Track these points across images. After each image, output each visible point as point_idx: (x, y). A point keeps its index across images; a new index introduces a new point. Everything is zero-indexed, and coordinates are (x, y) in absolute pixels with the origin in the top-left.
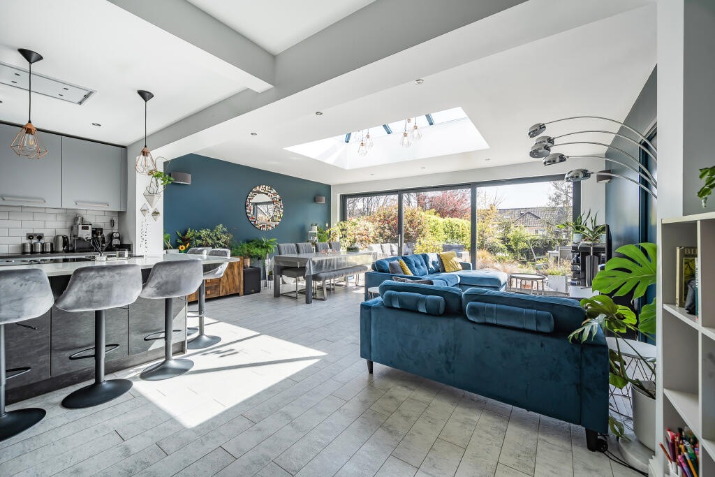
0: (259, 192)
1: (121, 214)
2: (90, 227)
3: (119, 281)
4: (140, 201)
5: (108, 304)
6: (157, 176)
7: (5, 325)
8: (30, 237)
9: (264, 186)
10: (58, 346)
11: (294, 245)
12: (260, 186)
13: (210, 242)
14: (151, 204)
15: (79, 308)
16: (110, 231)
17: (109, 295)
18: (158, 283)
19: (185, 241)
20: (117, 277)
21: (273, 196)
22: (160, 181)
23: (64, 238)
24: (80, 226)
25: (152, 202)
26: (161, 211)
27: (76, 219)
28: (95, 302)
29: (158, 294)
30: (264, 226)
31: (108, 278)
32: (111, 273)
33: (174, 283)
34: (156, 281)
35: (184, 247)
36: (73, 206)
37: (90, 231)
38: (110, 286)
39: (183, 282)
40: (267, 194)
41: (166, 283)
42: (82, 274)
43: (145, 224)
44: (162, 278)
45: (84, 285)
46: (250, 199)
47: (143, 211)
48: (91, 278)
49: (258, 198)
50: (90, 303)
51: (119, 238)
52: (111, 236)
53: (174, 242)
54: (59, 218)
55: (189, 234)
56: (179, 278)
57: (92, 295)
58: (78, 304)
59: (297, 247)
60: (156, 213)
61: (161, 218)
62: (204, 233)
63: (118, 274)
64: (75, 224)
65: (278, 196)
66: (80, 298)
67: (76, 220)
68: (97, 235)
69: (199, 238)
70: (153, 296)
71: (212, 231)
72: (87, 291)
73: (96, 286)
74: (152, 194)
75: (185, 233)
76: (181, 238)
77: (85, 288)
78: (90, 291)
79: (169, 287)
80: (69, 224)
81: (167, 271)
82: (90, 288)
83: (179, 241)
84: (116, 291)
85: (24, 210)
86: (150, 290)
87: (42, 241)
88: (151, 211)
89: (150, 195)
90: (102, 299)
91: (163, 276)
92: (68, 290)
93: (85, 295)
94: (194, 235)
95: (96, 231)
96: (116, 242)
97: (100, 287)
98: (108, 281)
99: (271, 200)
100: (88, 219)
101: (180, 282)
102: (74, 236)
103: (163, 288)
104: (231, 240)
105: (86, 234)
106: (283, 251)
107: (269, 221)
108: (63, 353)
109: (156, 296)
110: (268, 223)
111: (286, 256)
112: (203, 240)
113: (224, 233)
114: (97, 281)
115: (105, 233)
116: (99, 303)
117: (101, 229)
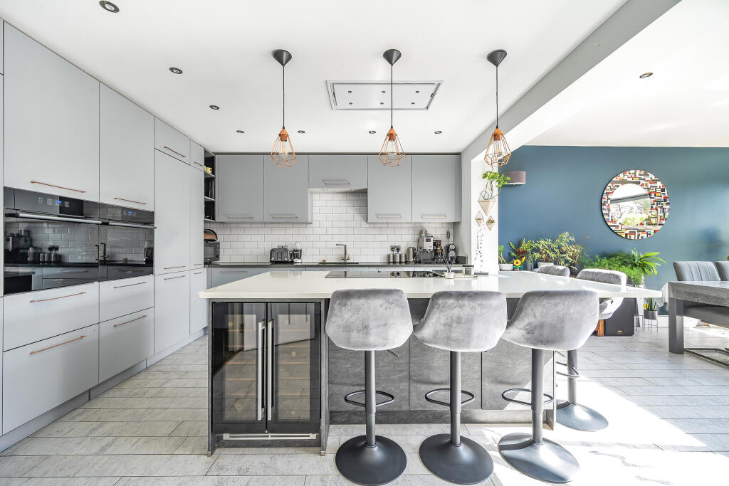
0: (624, 182)
1: (455, 225)
2: (432, 239)
3: (480, 316)
4: (476, 209)
5: (468, 346)
6: (493, 177)
7: (375, 351)
8: (392, 249)
9: (632, 172)
10: (415, 376)
11: (711, 264)
12: (624, 172)
13: (552, 255)
14: (485, 211)
15: (436, 343)
16: (447, 243)
17: (468, 333)
18: (530, 324)
19: (521, 254)
20: (478, 310)
21: (649, 185)
22: (495, 183)
23: (414, 249)
24: (425, 239)
25: (487, 210)
26: (496, 219)
27: (421, 232)
28: (453, 341)
29: (528, 341)
30: (633, 233)
31: (469, 309)
32: (472, 304)
33: (553, 327)
34: (527, 321)
35: (519, 261)
36: (419, 220)
37: (431, 243)
38: (470, 321)
39: (567, 327)
40: (638, 183)
41: (542, 326)
42: (440, 301)
43: (480, 234)
44: (535, 316)
45: (442, 315)
46: (608, 194)
47: (478, 219)
48: (451, 307)
49: (622, 191)
50: (448, 340)
51: (454, 250)
52: (448, 248)
53: (506, 255)
54: (411, 232)
55: (524, 246)
56: (562, 320)
57: (450, 331)
58: (435, 339)
59: (720, 268)
60: (490, 222)
61: (495, 227)
62: (543, 244)
63: (480, 305)
64: (421, 237)
65: (659, 184)
66: (437, 331)
67: (422, 234)
68: (437, 247)
69: (537, 250)
70: (519, 342)
71: (553, 241)
72: (445, 325)
73: (455, 319)
74: (487, 200)
75: (519, 244)
76: (514, 251)
77: (443, 320)
78: (448, 325)
79: (546, 333)
80: (417, 237)
81: (544, 306)
82: (449, 321)
83: (513, 254)
84: (478, 328)
85: (390, 225)
86: (517, 332)
87: (400, 252)
88: (486, 219)
89: (485, 201)
90: (461, 338)
91: (537, 315)
92: (426, 319)
93: (443, 328)
94: (531, 247)
95: (436, 243)
96: (452, 254)
97: (459, 320)
98: (468, 314)
99: (645, 192)
100: (430, 232)
101: (563, 328)
102: (421, 248)
103: (537, 333)
104: (581, 254)
105: (429, 246)
106: (687, 275)
107: (641, 224)
108: (419, 385)
109: (524, 343)
110: (640, 228)
111: (696, 283)
112: (541, 253)
113: (570, 243)
114: (456, 312)
115: (443, 245)
116: (458, 342)
117: (440, 241)
